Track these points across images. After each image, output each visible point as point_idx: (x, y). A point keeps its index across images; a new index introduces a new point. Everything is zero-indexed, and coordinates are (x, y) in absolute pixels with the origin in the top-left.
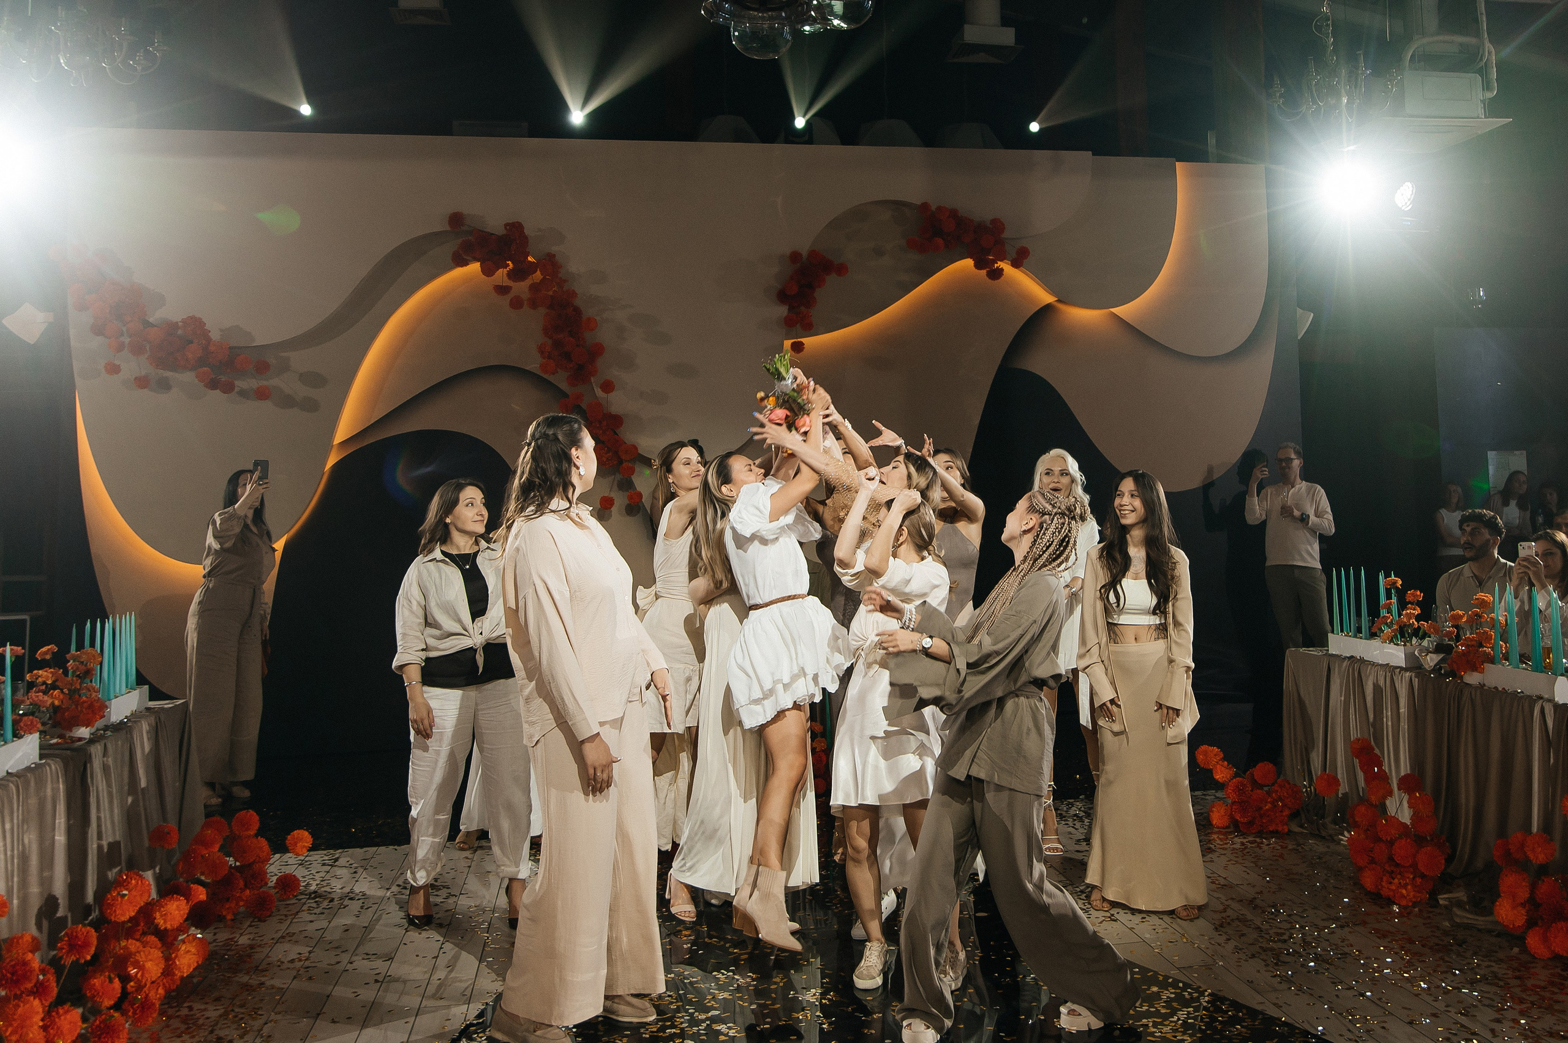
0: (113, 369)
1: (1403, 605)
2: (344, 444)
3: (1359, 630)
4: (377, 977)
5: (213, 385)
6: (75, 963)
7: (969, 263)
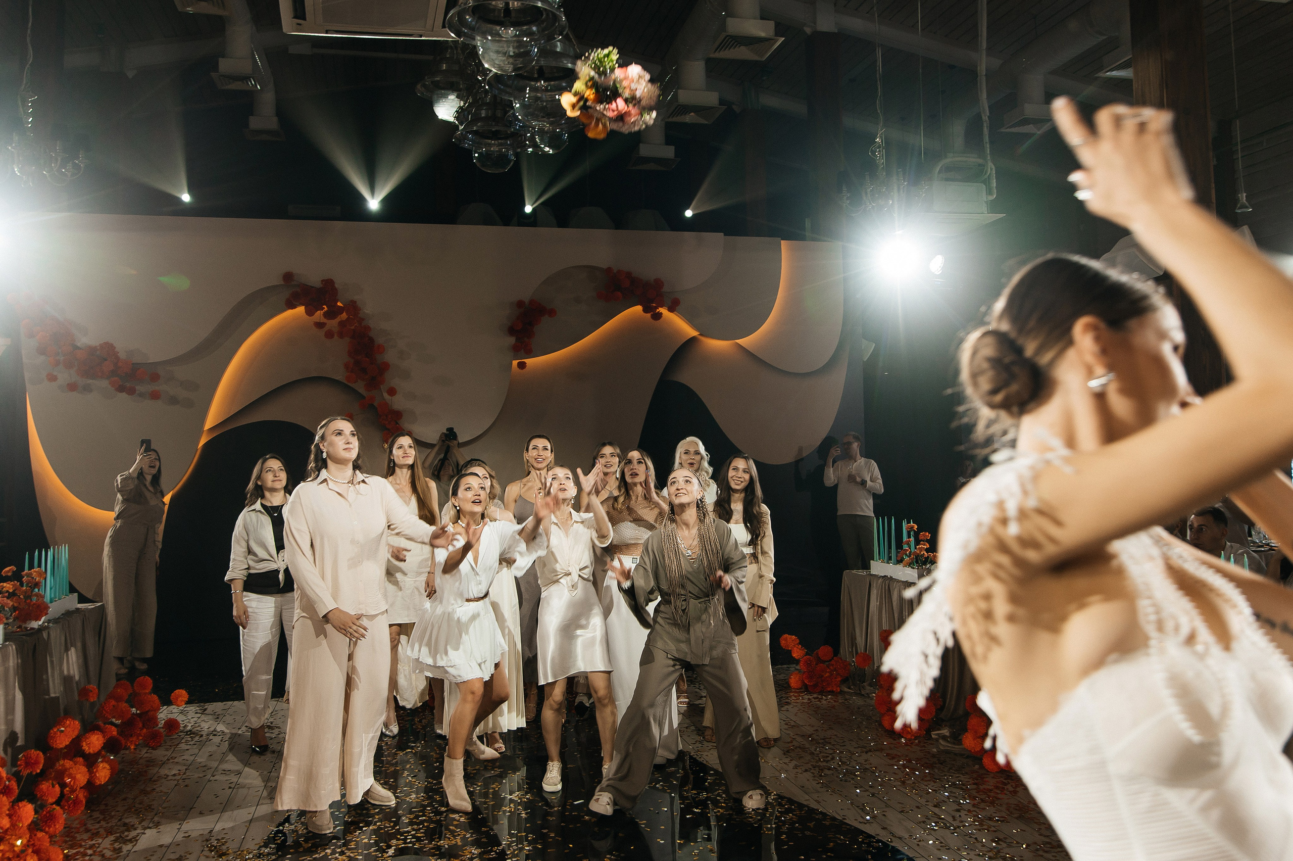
0: (52, 378)
1: (917, 542)
2: (211, 430)
3: (890, 558)
4: (230, 785)
5: (121, 389)
6: (30, 775)
7: (639, 308)
